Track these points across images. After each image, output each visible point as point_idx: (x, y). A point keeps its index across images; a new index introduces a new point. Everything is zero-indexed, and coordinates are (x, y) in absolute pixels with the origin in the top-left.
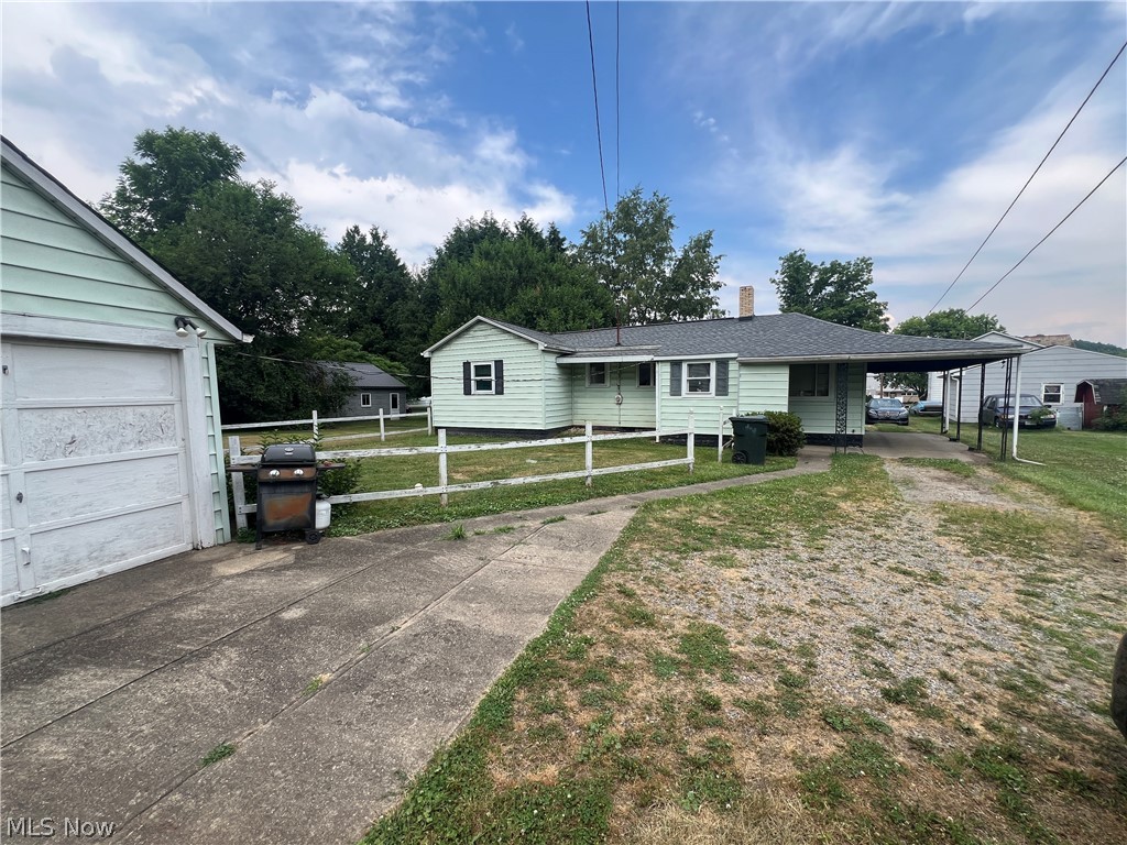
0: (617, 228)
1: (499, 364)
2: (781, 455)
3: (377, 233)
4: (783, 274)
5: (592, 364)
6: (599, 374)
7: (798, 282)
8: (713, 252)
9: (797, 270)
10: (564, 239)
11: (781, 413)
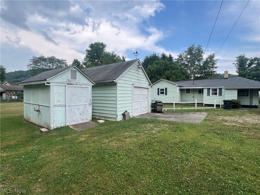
0: (188, 54)
1: (166, 89)
2: (235, 109)
3: (123, 57)
4: (237, 61)
5: (187, 89)
6: (188, 91)
7: (242, 63)
8: (215, 59)
9: (242, 60)
10: (173, 57)
11: (235, 100)
